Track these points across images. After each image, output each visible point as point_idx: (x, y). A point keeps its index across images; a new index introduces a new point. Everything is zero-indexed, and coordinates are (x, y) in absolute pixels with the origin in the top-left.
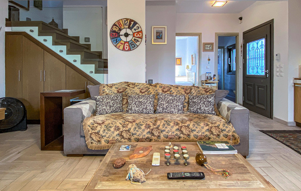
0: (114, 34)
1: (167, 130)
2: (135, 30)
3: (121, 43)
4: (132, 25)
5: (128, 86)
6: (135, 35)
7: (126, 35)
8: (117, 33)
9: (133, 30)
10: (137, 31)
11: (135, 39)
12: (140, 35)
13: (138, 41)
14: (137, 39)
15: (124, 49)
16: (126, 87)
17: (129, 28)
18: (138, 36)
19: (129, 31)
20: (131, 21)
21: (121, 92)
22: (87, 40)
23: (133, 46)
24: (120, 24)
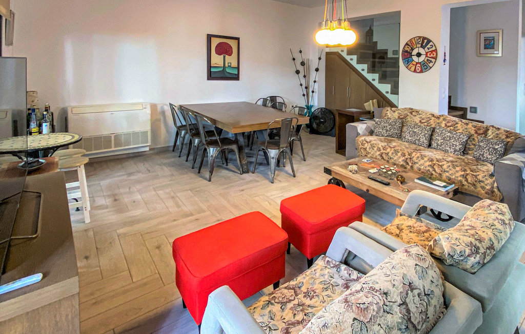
0: (406, 54)
1: (420, 163)
2: (428, 49)
3: (412, 64)
4: (425, 43)
5: (411, 113)
6: (428, 55)
7: (419, 55)
8: (409, 53)
9: (426, 49)
10: (431, 50)
11: (428, 60)
12: (433, 55)
13: (431, 61)
14: (430, 59)
15: (415, 71)
16: (409, 114)
17: (422, 46)
18: (432, 56)
19: (422, 51)
20: (424, 38)
21: (401, 119)
22: (395, 52)
23: (425, 67)
24: (412, 43)
